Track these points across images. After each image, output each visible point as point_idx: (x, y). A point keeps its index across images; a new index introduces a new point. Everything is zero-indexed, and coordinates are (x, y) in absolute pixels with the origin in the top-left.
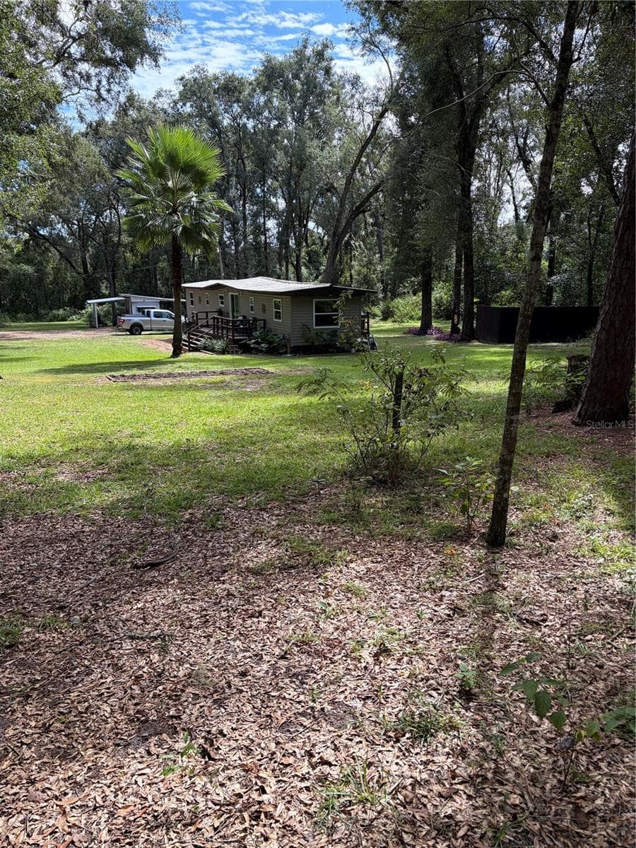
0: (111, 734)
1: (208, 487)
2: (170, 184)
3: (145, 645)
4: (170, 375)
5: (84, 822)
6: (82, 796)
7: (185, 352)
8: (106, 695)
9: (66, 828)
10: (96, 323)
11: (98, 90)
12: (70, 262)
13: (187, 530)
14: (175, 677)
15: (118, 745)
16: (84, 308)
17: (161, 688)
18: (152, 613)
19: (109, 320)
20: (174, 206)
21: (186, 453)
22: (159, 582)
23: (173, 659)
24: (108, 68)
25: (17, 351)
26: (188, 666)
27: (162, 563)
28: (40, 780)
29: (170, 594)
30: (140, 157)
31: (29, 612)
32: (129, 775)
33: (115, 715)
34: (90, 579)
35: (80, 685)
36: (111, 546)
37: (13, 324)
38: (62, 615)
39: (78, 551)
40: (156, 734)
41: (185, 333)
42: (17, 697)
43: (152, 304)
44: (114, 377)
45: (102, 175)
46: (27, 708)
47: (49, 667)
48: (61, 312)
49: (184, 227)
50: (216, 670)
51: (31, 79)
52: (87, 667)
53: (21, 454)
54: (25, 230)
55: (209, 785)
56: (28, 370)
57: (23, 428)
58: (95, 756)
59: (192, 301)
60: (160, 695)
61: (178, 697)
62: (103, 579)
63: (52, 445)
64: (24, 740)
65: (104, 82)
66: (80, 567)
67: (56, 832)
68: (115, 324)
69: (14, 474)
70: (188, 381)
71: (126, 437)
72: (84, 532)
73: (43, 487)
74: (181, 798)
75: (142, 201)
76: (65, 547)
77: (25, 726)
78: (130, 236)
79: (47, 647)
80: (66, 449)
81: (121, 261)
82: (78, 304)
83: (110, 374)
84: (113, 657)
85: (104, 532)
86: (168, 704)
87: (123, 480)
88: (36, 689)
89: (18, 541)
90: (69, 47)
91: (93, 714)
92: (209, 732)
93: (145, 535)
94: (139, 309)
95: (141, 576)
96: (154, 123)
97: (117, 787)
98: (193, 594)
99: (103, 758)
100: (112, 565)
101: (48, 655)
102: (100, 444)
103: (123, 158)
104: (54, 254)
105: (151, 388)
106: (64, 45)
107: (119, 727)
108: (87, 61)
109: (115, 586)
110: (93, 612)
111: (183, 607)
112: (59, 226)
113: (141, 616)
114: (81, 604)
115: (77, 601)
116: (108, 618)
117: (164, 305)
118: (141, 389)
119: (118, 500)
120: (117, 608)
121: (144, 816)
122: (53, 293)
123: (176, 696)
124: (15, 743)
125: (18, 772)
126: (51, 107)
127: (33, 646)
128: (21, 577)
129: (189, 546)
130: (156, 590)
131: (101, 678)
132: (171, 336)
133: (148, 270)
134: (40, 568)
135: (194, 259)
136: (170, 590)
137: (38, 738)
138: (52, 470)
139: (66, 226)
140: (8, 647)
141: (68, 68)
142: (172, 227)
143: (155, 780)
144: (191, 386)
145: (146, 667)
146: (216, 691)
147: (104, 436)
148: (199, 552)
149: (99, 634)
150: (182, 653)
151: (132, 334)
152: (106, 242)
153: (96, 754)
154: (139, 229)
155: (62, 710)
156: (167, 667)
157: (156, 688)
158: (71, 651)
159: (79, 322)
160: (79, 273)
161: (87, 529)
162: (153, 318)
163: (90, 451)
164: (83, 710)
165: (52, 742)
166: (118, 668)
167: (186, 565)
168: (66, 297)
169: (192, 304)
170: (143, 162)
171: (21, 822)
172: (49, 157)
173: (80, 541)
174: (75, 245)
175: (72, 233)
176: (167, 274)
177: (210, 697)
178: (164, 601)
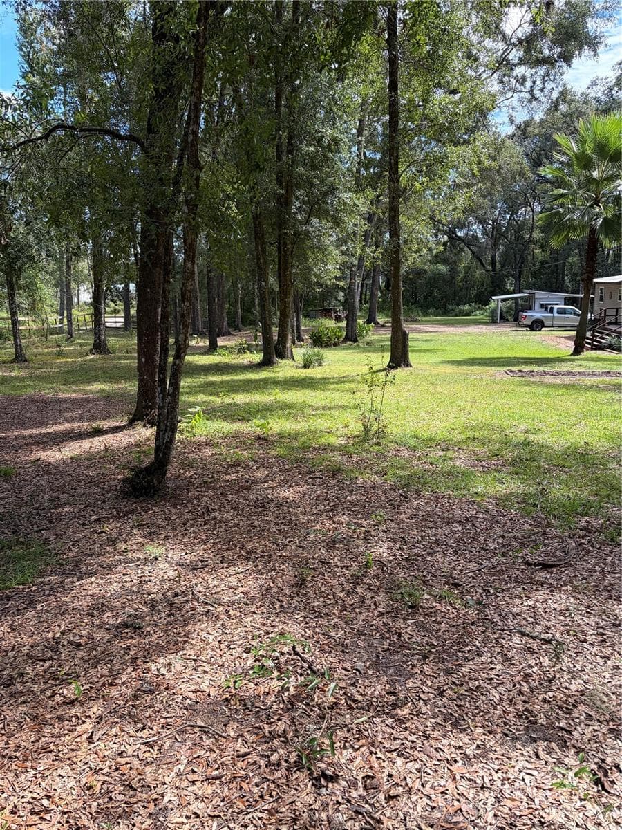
0: (499, 721)
1: (608, 496)
2: (595, 174)
3: (535, 645)
4: (569, 373)
5: (472, 796)
6: (472, 769)
7: (587, 350)
8: (495, 681)
9: (455, 794)
10: (499, 318)
11: (531, 91)
12: (480, 261)
13: (583, 538)
14: (566, 688)
15: (506, 735)
16: (488, 304)
17: (551, 694)
18: (543, 614)
19: (511, 316)
20: (597, 197)
21: (583, 458)
22: (550, 584)
23: (565, 669)
24: (545, 67)
25: (425, 343)
26: (582, 682)
27: (555, 566)
28: (434, 738)
29: (563, 600)
30: (567, 151)
31: (428, 580)
32: (516, 769)
33: (504, 704)
34: (482, 564)
35: (471, 663)
36: (503, 537)
37: (424, 319)
38: (456, 592)
39: (471, 535)
40: (545, 740)
41: (590, 330)
42: (417, 654)
43: (556, 300)
44: (511, 371)
45: (522, 174)
46: (425, 666)
47: (444, 636)
48: (467, 307)
49: (605, 220)
50: (614, 697)
51: (472, 92)
52: (478, 648)
53: (425, 435)
54: (445, 233)
55: (601, 816)
56: (433, 360)
57: (427, 412)
58: (484, 737)
59: (601, 297)
60: (549, 701)
61: (569, 712)
62: (494, 568)
63: (452, 431)
64: (422, 696)
65: (539, 82)
66: (473, 550)
67: (446, 794)
68: (516, 319)
69: (418, 453)
70: (588, 381)
71: (521, 432)
72: (477, 518)
73: (442, 468)
74: (571, 816)
75: (562, 196)
76: (460, 528)
77: (423, 683)
78: (542, 233)
79: (442, 617)
80: (463, 437)
81: (530, 258)
82: (483, 300)
83: (508, 368)
84: (503, 647)
85: (497, 522)
86: (558, 714)
87: (517, 474)
88: (432, 653)
89: (420, 513)
90: (508, 54)
91: (482, 694)
92: (603, 761)
93: (537, 533)
94: (542, 306)
95: (532, 574)
96: (584, 114)
97: (504, 776)
98: (589, 607)
99: (491, 742)
100: (504, 556)
101: (443, 625)
102: (496, 436)
103: (546, 154)
104: (467, 254)
105: (548, 386)
106: (504, 53)
107: (507, 717)
108: (524, 64)
109: (506, 577)
110: (484, 597)
111: (577, 618)
112: (475, 227)
113: (532, 614)
114: (473, 586)
115: (470, 582)
116: (498, 607)
117: (568, 301)
118: (538, 385)
119: (511, 494)
120: (507, 598)
121: (530, 816)
122: (461, 290)
123: (567, 708)
124: (414, 695)
125: (416, 722)
126: (484, 115)
127: (431, 612)
128: (422, 547)
129: (584, 555)
130: (547, 591)
131: (491, 662)
132: (574, 333)
133: (556, 266)
134: (438, 542)
135: (609, 253)
136: (562, 596)
137: (433, 698)
138: (450, 454)
139: (481, 227)
140: (410, 607)
141: (505, 75)
142: (591, 220)
143: (542, 786)
144: (591, 387)
145: (536, 668)
146: (612, 720)
147: (500, 429)
148: (596, 564)
149: (490, 620)
150: (575, 667)
151: (532, 329)
152: (517, 239)
153: (484, 734)
154: (555, 224)
155: (455, 680)
156: (558, 676)
157: (545, 692)
158: (464, 628)
159: (481, 317)
160: (487, 271)
161: (481, 516)
162: (556, 315)
163: (485, 442)
164: (474, 688)
165: (445, 707)
166: (507, 659)
167: (581, 575)
168: (473, 293)
169: (601, 300)
170: (568, 155)
171: (417, 769)
172: (479, 163)
173: (473, 525)
174: (487, 244)
175: (485, 233)
176: (576, 269)
177: (605, 723)
178: (556, 606)
